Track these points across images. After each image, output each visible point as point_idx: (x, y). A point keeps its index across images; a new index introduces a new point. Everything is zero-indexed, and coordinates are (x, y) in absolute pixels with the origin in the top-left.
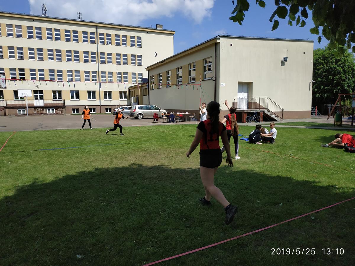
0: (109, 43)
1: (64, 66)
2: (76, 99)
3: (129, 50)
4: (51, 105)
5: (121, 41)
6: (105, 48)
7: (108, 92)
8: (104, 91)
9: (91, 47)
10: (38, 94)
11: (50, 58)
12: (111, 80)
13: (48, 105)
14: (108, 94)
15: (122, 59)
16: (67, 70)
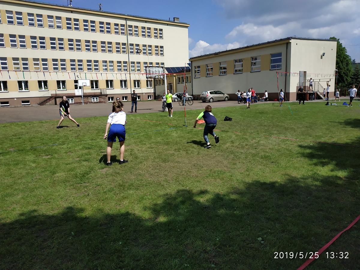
0: (136, 34)
1: (100, 56)
2: (111, 88)
3: (153, 42)
4: (90, 94)
5: (146, 33)
6: (133, 40)
7: (136, 81)
8: (134, 80)
9: (122, 39)
11: (87, 49)
12: (138, 69)
13: (88, 94)
14: (136, 82)
15: (147, 50)
16: (103, 61)
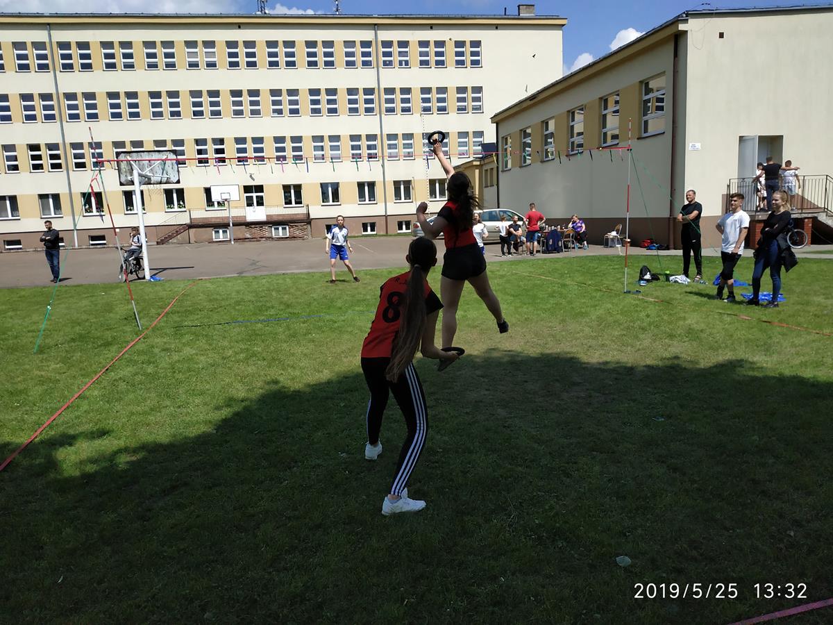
0: (404, 63)
1: (306, 126)
2: (333, 201)
3: (452, 77)
4: (281, 218)
5: (434, 57)
6: (394, 78)
7: (402, 183)
8: (394, 182)
9: (363, 78)
10: (254, 193)
11: (275, 111)
12: (409, 153)
13: (275, 219)
14: (402, 187)
15: (434, 99)
16: (313, 136)
